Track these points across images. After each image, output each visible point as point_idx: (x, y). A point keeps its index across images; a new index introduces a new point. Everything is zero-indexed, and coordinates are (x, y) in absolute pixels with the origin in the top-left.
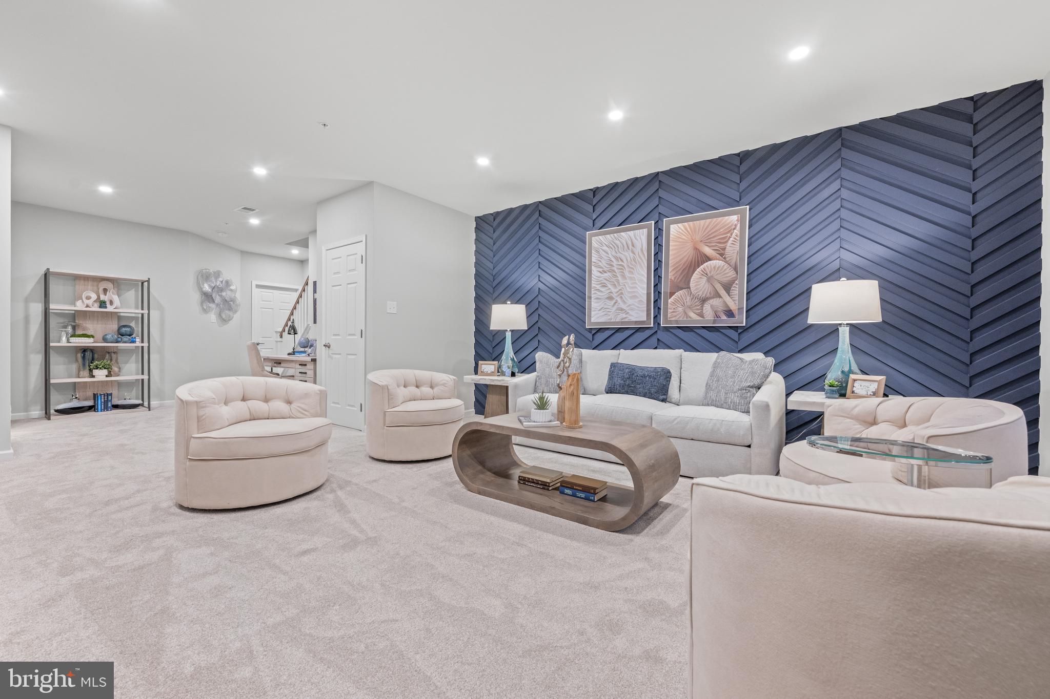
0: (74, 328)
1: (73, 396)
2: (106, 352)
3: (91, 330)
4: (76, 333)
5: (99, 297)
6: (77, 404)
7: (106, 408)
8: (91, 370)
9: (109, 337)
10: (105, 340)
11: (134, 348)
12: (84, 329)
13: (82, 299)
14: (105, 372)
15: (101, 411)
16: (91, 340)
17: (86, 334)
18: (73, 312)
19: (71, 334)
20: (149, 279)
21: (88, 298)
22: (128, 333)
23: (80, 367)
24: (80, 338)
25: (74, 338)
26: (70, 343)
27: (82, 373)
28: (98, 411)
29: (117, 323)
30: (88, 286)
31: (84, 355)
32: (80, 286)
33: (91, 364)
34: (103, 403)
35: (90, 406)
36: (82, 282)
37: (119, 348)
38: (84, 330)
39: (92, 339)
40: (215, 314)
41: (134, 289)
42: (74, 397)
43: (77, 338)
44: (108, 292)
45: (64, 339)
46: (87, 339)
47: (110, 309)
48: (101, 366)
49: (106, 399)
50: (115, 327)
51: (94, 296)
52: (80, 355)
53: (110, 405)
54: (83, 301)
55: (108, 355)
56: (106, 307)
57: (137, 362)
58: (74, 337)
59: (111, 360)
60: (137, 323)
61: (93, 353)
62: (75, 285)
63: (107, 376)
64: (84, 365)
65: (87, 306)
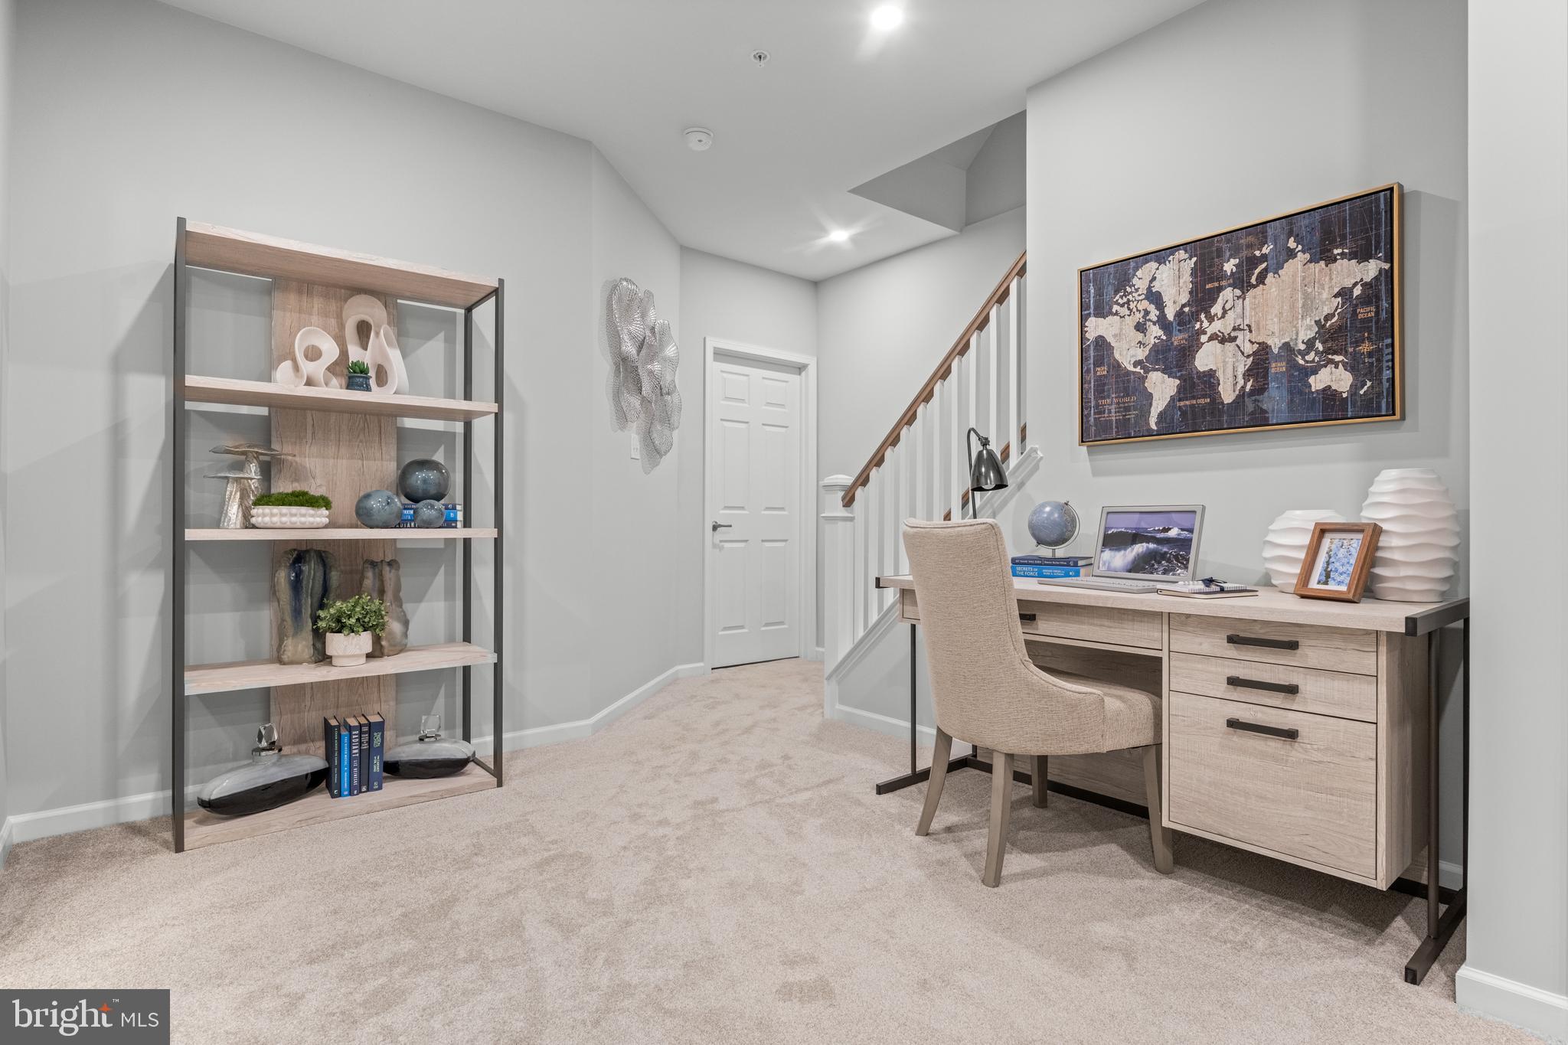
0: (267, 471)
1: (260, 741)
2: (367, 561)
3: (319, 481)
4: (273, 491)
5: (344, 353)
6: (274, 770)
7: (366, 783)
8: (319, 636)
9: (375, 504)
10: (364, 517)
11: (442, 546)
12: (298, 475)
13: (294, 361)
14: (364, 641)
15: (351, 794)
16: (320, 516)
17: (305, 494)
18: (263, 411)
19: (258, 493)
20: (501, 281)
21: (313, 354)
22: (433, 491)
23: (283, 620)
24: (285, 509)
25: (267, 509)
26: (254, 527)
27: (289, 643)
28: (340, 795)
29: (394, 453)
30: (311, 314)
31: (297, 576)
32: (286, 310)
33: (322, 613)
34: (356, 763)
35: (315, 774)
36: (292, 299)
37: (399, 546)
38: (296, 480)
39: (324, 511)
40: (638, 434)
41: (442, 335)
42: (264, 744)
43: (276, 510)
44: (372, 334)
45: (234, 511)
46: (310, 511)
47: (376, 395)
48: (353, 621)
49: (365, 746)
50: (389, 468)
51: (330, 350)
52: (283, 577)
53: (377, 767)
54: (296, 368)
55: (370, 574)
56: (368, 389)
57: (449, 594)
58: (267, 504)
59: (382, 592)
60: (450, 453)
61: (324, 565)
62: (272, 309)
63: (369, 656)
64: (297, 613)
65: (309, 383)
